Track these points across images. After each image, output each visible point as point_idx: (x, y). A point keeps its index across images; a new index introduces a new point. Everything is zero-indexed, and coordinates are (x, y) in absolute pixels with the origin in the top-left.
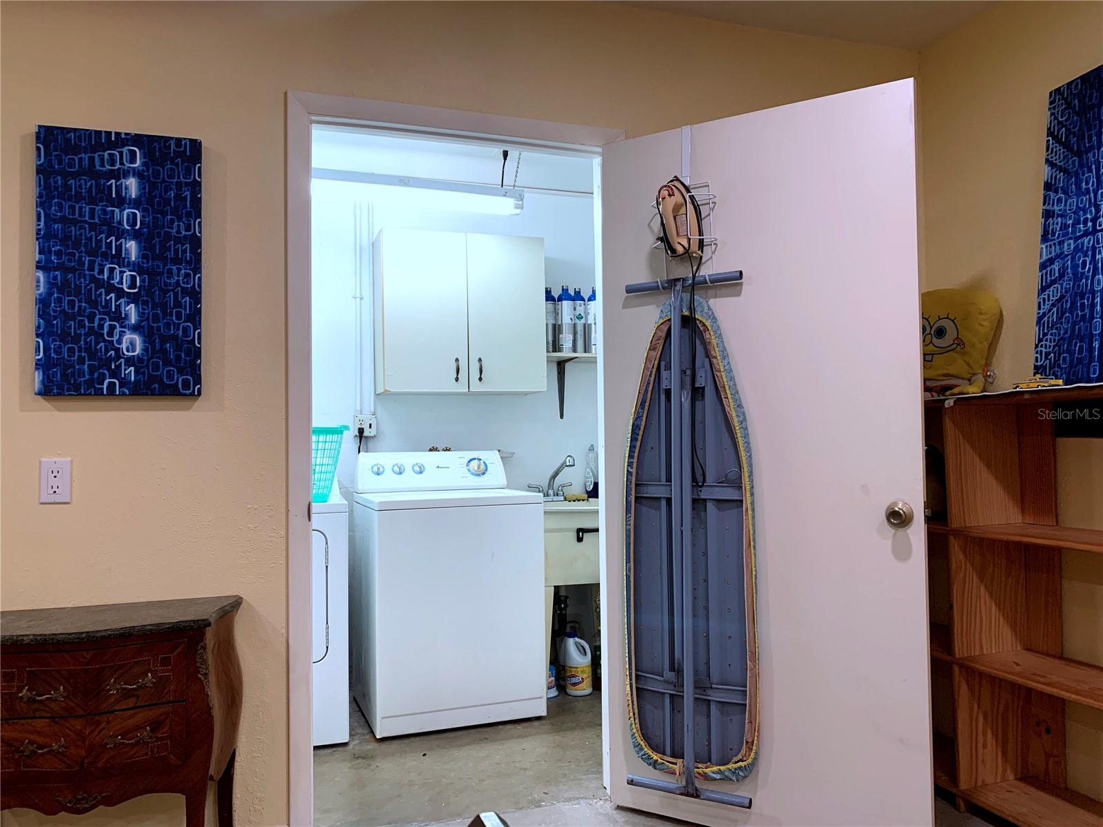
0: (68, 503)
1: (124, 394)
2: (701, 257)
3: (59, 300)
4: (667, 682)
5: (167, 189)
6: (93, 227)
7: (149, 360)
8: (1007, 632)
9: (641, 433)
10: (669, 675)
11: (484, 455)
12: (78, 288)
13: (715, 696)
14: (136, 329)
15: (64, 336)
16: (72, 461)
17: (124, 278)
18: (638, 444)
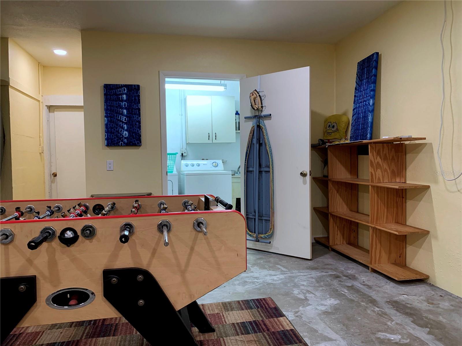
0: (113, 170)
1: (124, 145)
2: (262, 110)
3: (110, 124)
4: (253, 215)
5: (133, 97)
6: (116, 107)
7: (129, 138)
8: (345, 207)
9: (248, 154)
10: (253, 213)
11: (217, 161)
12: (114, 121)
13: (264, 218)
14: (126, 130)
15: (111, 133)
16: (113, 161)
17: (124, 119)
18: (247, 157)
